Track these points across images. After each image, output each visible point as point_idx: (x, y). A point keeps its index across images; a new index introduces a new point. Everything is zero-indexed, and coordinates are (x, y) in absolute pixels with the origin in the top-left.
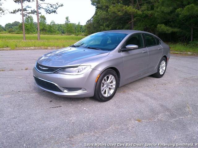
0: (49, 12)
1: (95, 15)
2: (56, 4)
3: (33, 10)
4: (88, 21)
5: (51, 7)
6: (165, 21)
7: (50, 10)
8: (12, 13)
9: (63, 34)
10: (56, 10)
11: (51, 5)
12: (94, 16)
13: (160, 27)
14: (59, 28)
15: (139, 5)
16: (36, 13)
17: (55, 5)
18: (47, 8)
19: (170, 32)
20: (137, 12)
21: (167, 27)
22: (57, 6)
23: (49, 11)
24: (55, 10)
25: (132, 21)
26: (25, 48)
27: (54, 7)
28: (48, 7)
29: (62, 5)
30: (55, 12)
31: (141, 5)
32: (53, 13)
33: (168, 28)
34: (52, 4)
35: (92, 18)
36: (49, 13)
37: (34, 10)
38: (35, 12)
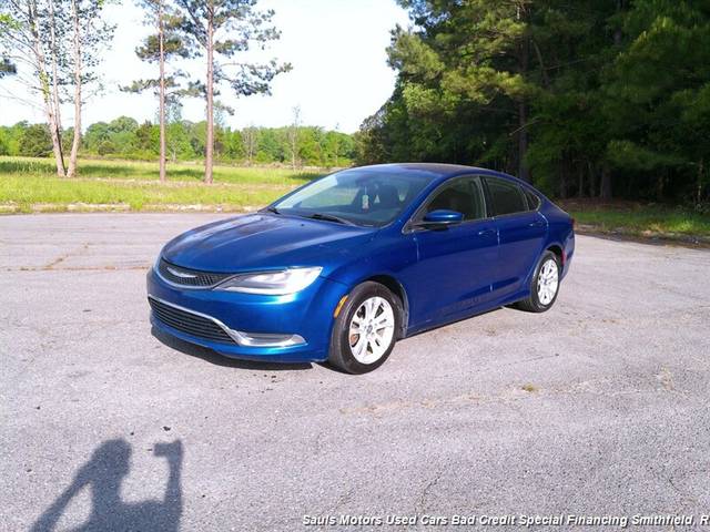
0: (245, 90)
1: (392, 99)
2: (270, 66)
3: (194, 81)
4: (366, 121)
5: (254, 73)
6: (634, 128)
7: (249, 83)
8: (127, 89)
9: (278, 163)
10: (270, 84)
11: (252, 67)
12: (388, 104)
13: (620, 148)
14: (265, 140)
15: (545, 73)
16: (203, 94)
17: (266, 67)
18: (240, 78)
19: (649, 166)
20: (539, 93)
21: (643, 150)
22: (273, 71)
23: (244, 88)
24: (264, 82)
25: (523, 125)
26: (171, 207)
27: (264, 73)
28: (244, 76)
29: (288, 68)
30: (264, 89)
31: (552, 73)
32: (259, 93)
33: (643, 152)
34: (256, 66)
35: (382, 109)
36: (246, 94)
37: (198, 82)
38: (203, 89)
